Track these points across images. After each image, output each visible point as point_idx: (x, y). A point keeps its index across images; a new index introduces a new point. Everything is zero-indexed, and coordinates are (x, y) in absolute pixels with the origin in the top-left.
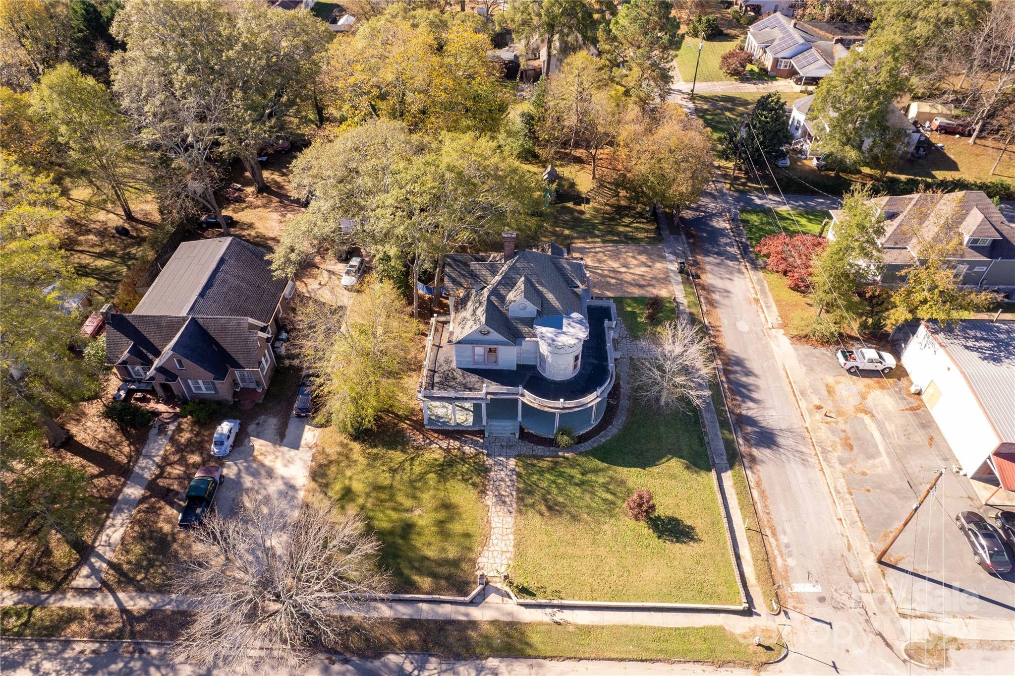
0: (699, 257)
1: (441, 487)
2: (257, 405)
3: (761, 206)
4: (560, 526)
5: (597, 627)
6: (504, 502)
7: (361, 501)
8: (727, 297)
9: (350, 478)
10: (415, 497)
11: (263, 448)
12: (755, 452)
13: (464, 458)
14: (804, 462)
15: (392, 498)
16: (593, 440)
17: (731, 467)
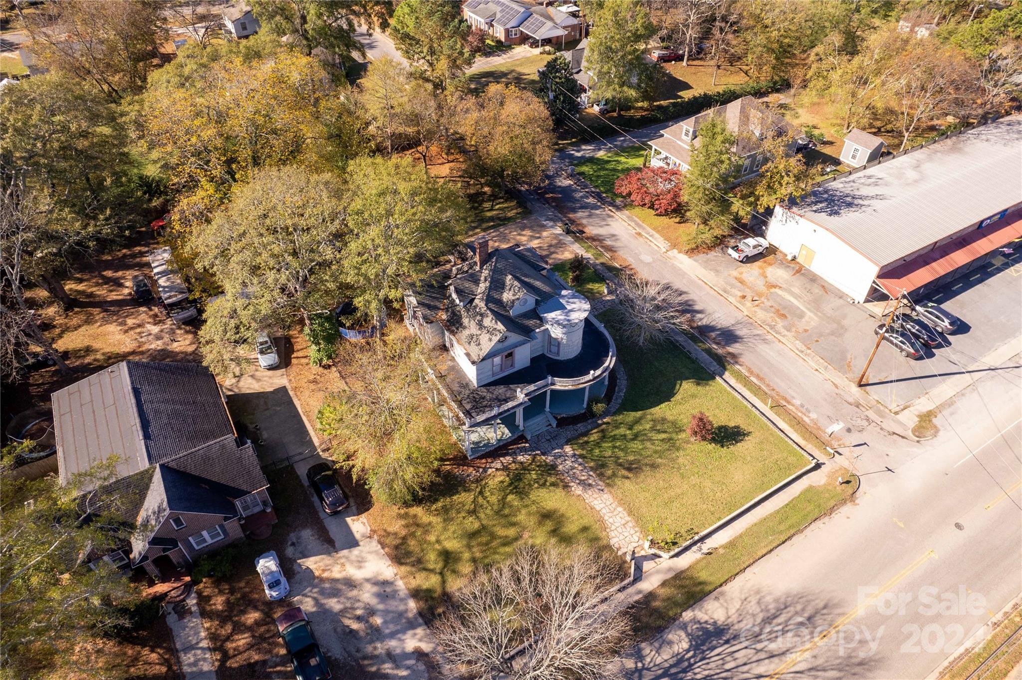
0: (571, 216)
1: (527, 501)
2: (274, 526)
3: (582, 157)
4: (648, 479)
5: (736, 538)
6: (590, 485)
7: (466, 555)
8: (617, 239)
9: (438, 541)
10: (514, 524)
11: (321, 564)
12: (730, 349)
13: (524, 468)
14: (765, 341)
15: (493, 536)
16: (614, 398)
17: (725, 369)
